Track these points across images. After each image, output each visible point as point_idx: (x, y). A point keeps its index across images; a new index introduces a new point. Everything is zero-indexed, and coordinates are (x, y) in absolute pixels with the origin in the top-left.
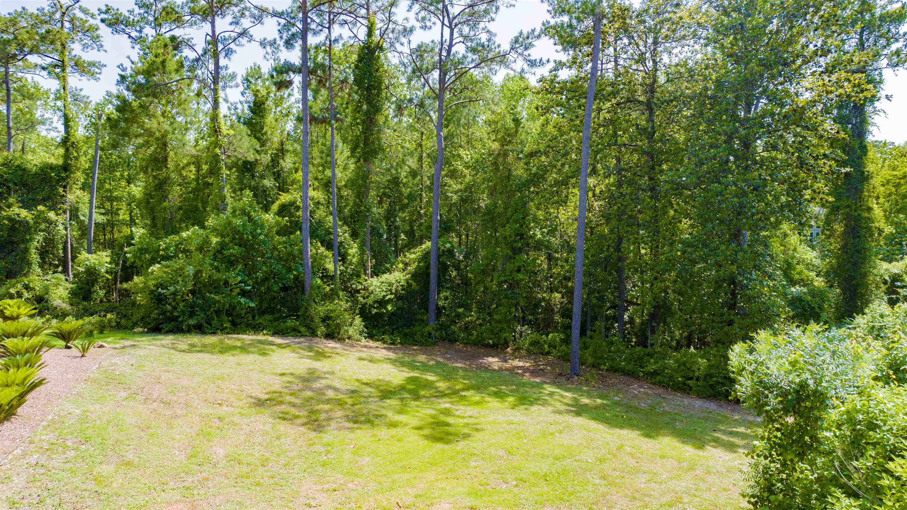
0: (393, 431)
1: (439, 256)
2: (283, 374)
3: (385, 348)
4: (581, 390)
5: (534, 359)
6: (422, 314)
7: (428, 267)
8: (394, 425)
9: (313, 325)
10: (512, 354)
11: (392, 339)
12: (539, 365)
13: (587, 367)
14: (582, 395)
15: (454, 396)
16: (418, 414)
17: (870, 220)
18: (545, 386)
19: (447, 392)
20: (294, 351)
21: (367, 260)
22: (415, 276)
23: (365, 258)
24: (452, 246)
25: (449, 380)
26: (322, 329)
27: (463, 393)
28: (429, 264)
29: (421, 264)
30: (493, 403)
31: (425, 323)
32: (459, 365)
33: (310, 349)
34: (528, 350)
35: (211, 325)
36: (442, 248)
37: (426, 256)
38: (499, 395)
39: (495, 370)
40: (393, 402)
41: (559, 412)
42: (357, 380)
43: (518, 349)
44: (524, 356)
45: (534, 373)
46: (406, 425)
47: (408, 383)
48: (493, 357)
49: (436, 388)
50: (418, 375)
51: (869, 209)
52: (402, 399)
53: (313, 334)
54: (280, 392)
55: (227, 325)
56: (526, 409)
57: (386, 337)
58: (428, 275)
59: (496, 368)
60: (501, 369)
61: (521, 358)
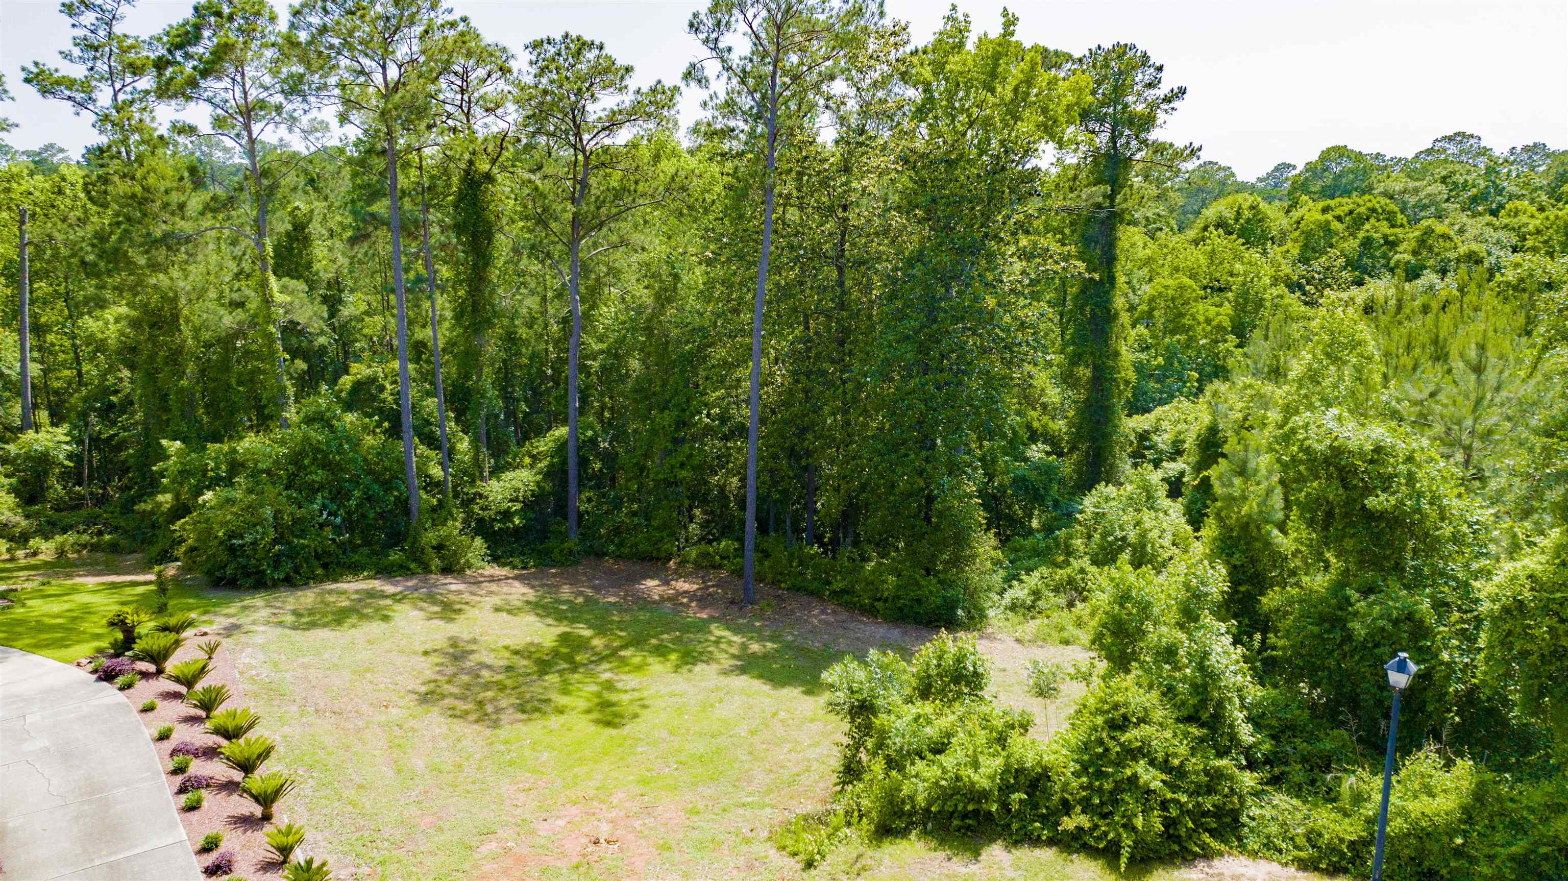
0: (562, 719)
1: (579, 448)
2: (426, 653)
3: (515, 578)
4: (752, 628)
5: (702, 577)
6: (558, 524)
7: (564, 462)
8: (560, 711)
9: (425, 558)
10: (675, 572)
11: (523, 562)
12: (708, 587)
13: (766, 585)
14: (751, 638)
15: (613, 659)
16: (580, 693)
17: (1115, 369)
18: (713, 627)
19: (604, 653)
20: (416, 607)
21: (484, 460)
22: (548, 474)
23: (481, 457)
24: (595, 432)
25: (605, 634)
26: (436, 563)
27: (622, 653)
28: (566, 459)
29: (555, 460)
30: (656, 666)
31: (564, 537)
32: (612, 599)
33: (431, 598)
34: (695, 562)
35: (300, 574)
36: (582, 437)
37: (562, 447)
38: (661, 651)
39: (655, 602)
40: (552, 679)
41: (725, 673)
42: (506, 648)
43: (683, 563)
44: (691, 574)
45: (703, 600)
46: (573, 709)
47: (560, 646)
48: (652, 578)
49: (592, 648)
50: (568, 629)
51: (1117, 354)
52: (561, 672)
53: (427, 570)
54: (435, 681)
55: (319, 571)
56: (690, 671)
57: (517, 561)
58: (565, 472)
59: (657, 597)
60: (663, 599)
61: (686, 576)
